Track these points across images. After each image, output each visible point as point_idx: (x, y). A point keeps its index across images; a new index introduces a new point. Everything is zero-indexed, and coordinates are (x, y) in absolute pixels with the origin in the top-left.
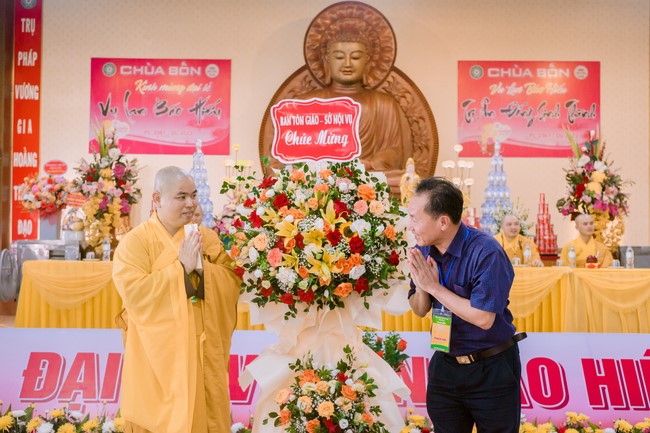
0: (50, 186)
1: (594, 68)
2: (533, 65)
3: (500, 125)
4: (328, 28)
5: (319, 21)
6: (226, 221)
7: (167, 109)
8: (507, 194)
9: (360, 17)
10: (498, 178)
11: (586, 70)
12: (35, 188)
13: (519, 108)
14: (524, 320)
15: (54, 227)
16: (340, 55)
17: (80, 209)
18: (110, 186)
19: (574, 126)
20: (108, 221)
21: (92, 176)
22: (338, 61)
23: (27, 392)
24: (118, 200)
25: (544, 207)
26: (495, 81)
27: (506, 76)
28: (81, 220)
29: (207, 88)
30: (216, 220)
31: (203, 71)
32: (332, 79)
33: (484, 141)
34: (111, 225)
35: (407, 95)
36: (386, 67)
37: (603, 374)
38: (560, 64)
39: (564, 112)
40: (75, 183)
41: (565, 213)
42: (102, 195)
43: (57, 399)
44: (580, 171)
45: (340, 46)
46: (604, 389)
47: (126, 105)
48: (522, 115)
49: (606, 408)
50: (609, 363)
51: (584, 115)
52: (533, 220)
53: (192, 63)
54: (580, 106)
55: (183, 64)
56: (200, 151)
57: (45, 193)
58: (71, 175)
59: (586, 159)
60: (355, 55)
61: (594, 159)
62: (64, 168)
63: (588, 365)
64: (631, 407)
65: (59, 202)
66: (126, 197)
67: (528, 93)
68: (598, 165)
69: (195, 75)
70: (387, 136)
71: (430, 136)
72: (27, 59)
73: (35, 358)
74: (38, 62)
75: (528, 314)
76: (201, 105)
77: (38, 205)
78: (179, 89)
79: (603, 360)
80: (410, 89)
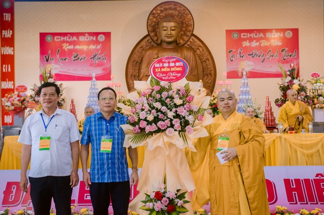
0: (18, 98)
1: (295, 32)
2: (264, 31)
3: (248, 62)
5: (154, 11)
7: (79, 58)
8: (250, 97)
9: (175, 9)
10: (245, 89)
11: (291, 33)
12: (11, 99)
13: (257, 53)
15: (21, 119)
16: (165, 28)
17: (34, 110)
19: (285, 61)
22: (164, 32)
23: (5, 201)
25: (269, 103)
26: (245, 40)
27: (250, 37)
29: (99, 47)
31: (97, 38)
32: (161, 41)
33: (240, 70)
35: (200, 48)
36: (189, 34)
37: (295, 187)
38: (278, 30)
39: (280, 55)
40: (31, 97)
41: (279, 106)
43: (20, 205)
44: (286, 84)
45: (165, 24)
46: (295, 194)
47: (58, 56)
48: (259, 56)
49: (296, 203)
50: (297, 181)
51: (290, 56)
52: (263, 110)
53: (91, 34)
54: (288, 51)
55: (87, 35)
56: (94, 79)
57: (16, 102)
58: (29, 93)
59: (289, 78)
60: (173, 28)
61: (293, 78)
62: (26, 89)
63: (287, 182)
64: (309, 203)
65: (23, 106)
67: (262, 45)
68: (295, 81)
69: (93, 40)
72: (7, 34)
73: (9, 185)
74: (13, 35)
76: (96, 55)
77: (13, 108)
78: (85, 48)
79: (295, 180)
80: (201, 45)
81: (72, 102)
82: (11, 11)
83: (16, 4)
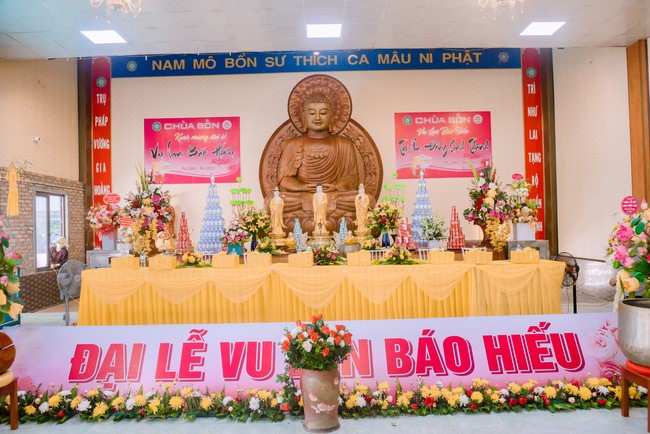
0: (107, 212)
1: (486, 115)
2: (445, 115)
3: (424, 156)
4: (304, 93)
5: (298, 89)
6: (231, 233)
7: (197, 152)
8: (429, 207)
9: (326, 86)
10: (423, 196)
11: (481, 118)
12: (98, 214)
13: (437, 144)
14: (442, 302)
15: (113, 240)
16: (312, 112)
17: (130, 228)
18: (149, 211)
19: (473, 155)
20: (149, 236)
21: (137, 204)
22: (311, 116)
23: (74, 374)
24: (155, 220)
25: (456, 217)
26: (421, 126)
27: (428, 122)
28: (130, 236)
29: (224, 137)
30: (224, 232)
31: (221, 125)
32: (308, 129)
33: (414, 167)
34: (150, 239)
35: (360, 138)
36: (345, 119)
37: (499, 347)
38: (463, 114)
39: (467, 146)
40: (126, 210)
41: (470, 219)
42: (143, 218)
43: (95, 380)
44: (479, 190)
45: (312, 106)
46: (499, 358)
47: (169, 150)
48: (439, 149)
49: (502, 373)
50: (502, 338)
51: (480, 148)
52: (447, 225)
53: (213, 120)
54: (478, 142)
55: (207, 121)
56: (213, 178)
57: (105, 217)
58: (123, 204)
59: (483, 181)
60: (323, 111)
61: (488, 181)
62: (118, 199)
63: (488, 340)
64: (519, 371)
65: (115, 223)
66: (161, 218)
67: (443, 134)
68: (491, 185)
69: (215, 128)
70: (347, 167)
71: (377, 166)
72: (101, 121)
73: (80, 349)
74: (109, 123)
75: (445, 297)
76: (220, 149)
77: (100, 225)
78: (205, 138)
79: (499, 337)
80: (362, 133)
81: (183, 216)
82: (107, 90)
83: (114, 81)
